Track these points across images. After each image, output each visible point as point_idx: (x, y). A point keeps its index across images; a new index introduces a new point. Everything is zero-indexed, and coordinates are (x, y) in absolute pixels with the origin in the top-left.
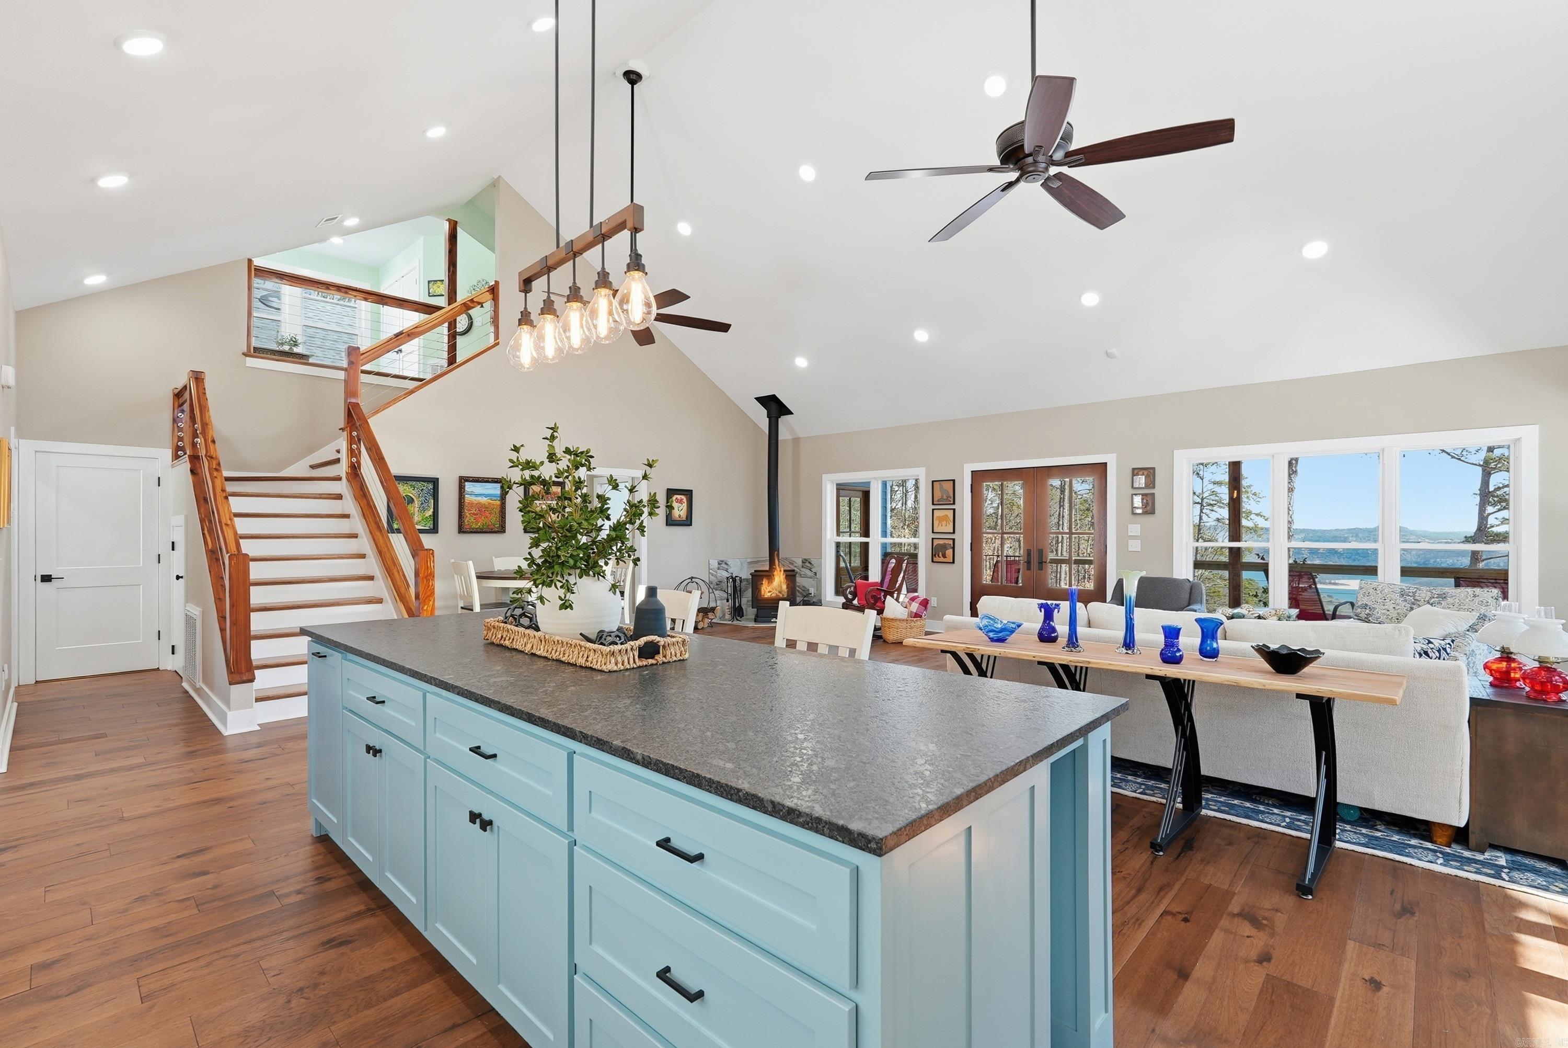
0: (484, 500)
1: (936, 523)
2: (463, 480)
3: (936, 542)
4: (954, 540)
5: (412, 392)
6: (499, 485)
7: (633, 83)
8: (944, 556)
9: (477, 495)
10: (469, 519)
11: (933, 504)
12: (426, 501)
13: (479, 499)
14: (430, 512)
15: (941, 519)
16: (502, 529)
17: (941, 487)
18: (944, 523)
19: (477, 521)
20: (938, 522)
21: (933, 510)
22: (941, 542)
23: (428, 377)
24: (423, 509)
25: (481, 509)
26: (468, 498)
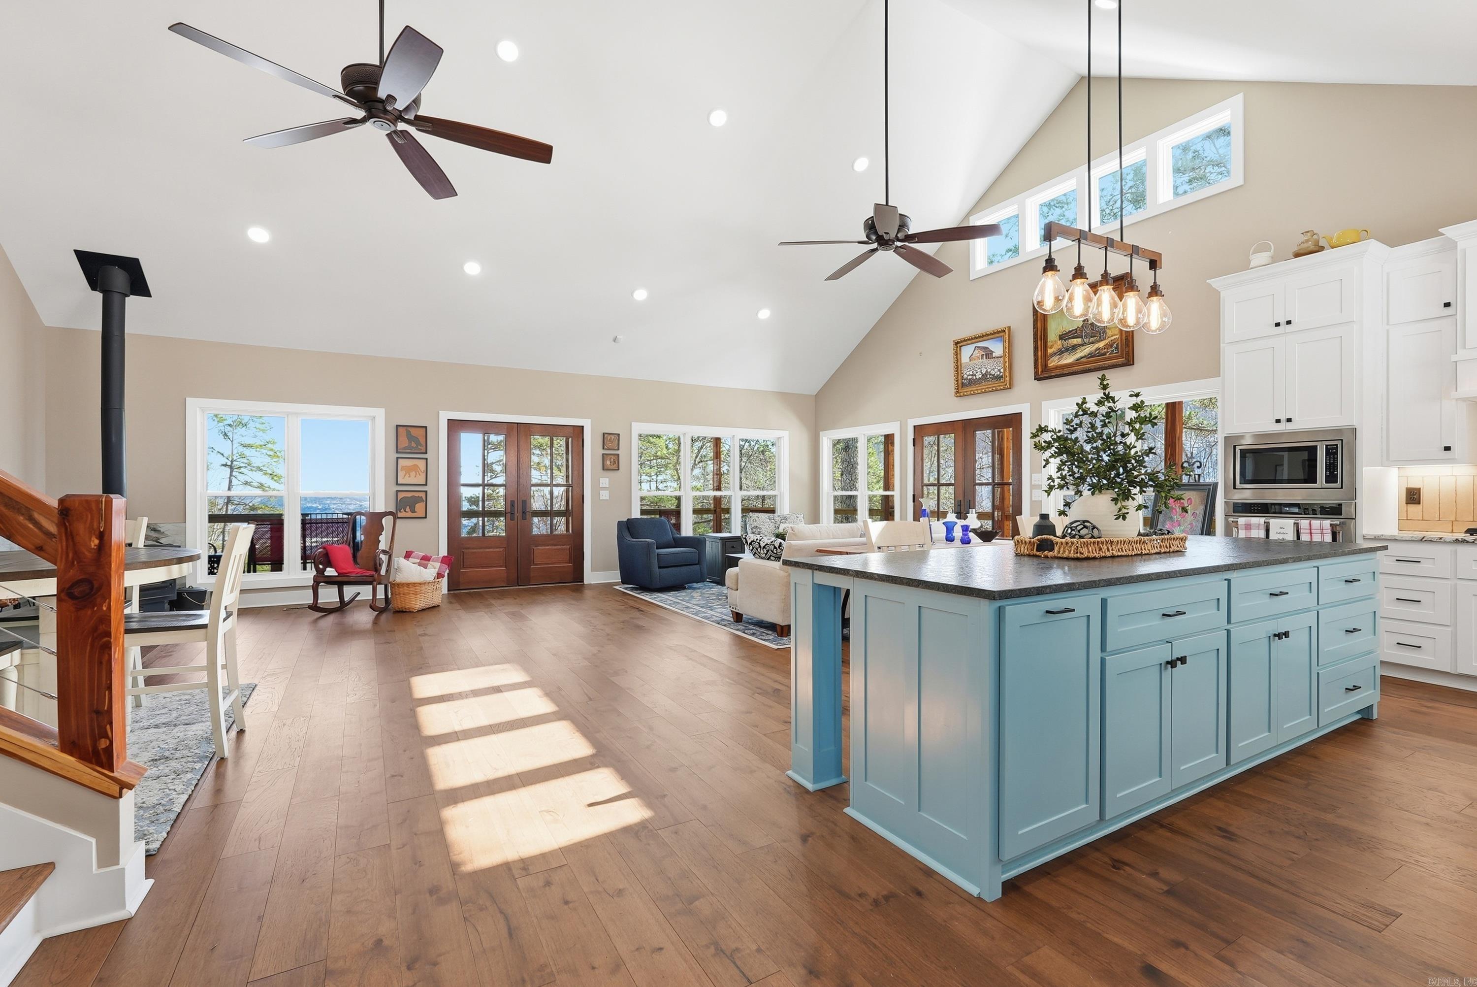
1: (401, 474)
3: (401, 495)
4: (426, 492)
8: (413, 511)
11: (397, 452)
15: (408, 470)
17: (408, 433)
18: (413, 474)
20: (404, 472)
21: (398, 458)
22: (409, 495)
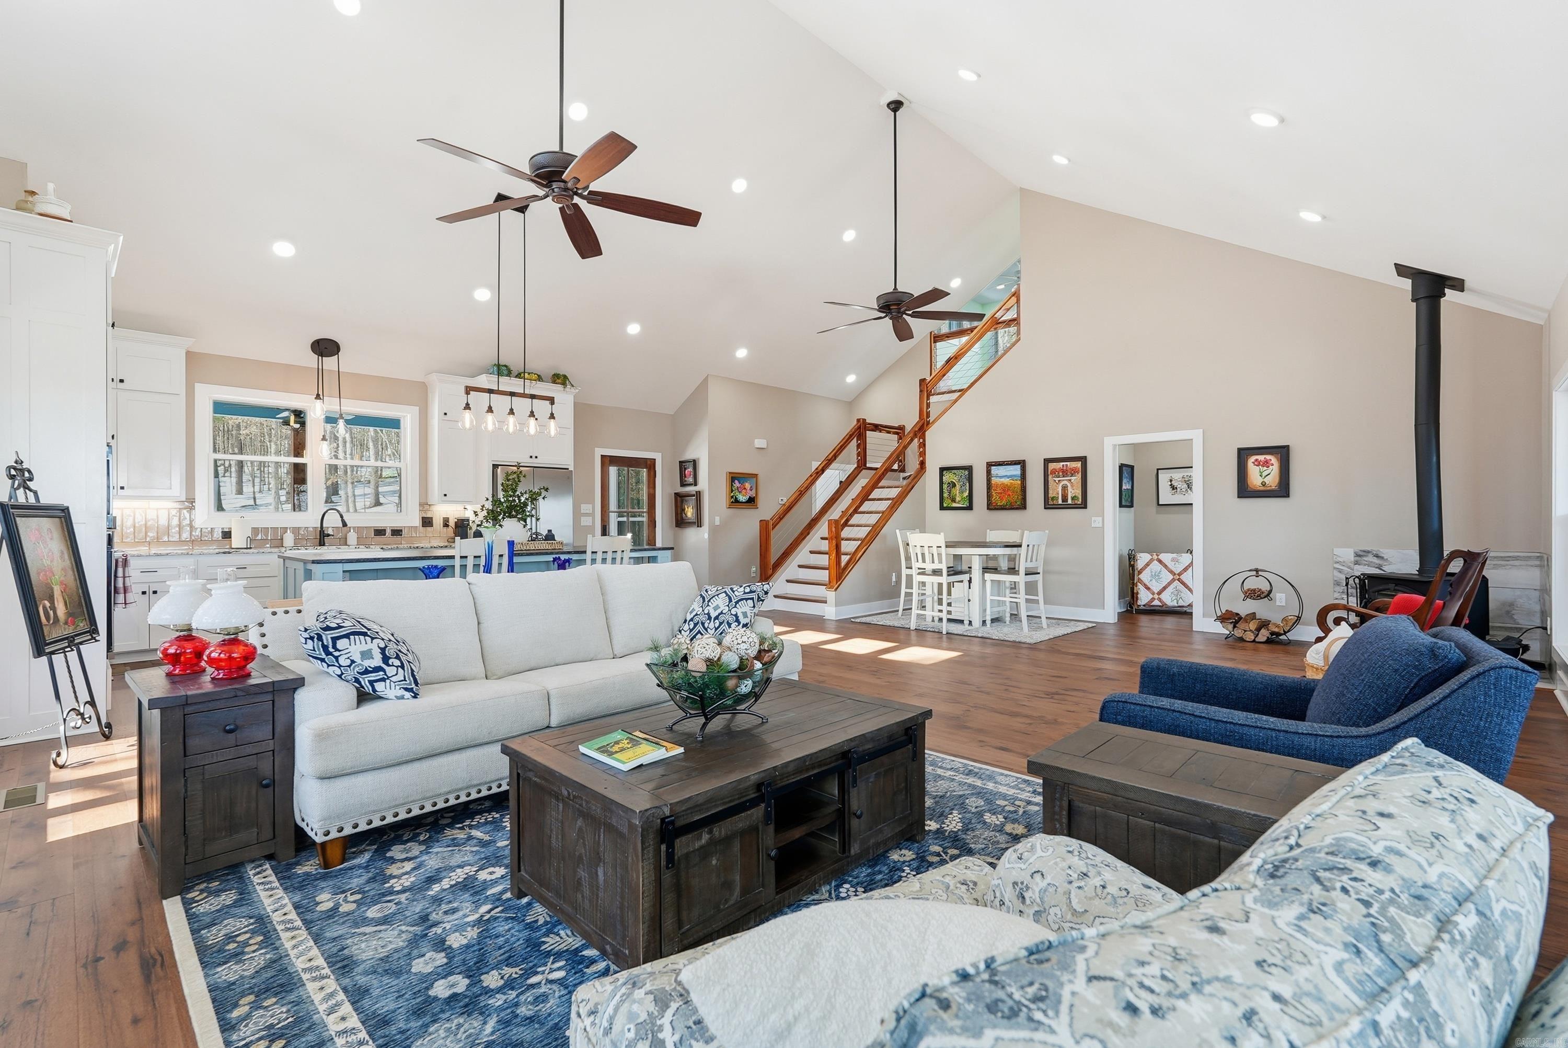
0: (1006, 481)
2: (989, 465)
5: (956, 401)
6: (1019, 466)
7: (895, 110)
9: (1001, 477)
10: (995, 497)
12: (964, 485)
13: (1002, 480)
14: (966, 494)
16: (1023, 506)
19: (1002, 499)
23: (965, 387)
24: (962, 492)
25: (1005, 489)
26: (994, 480)
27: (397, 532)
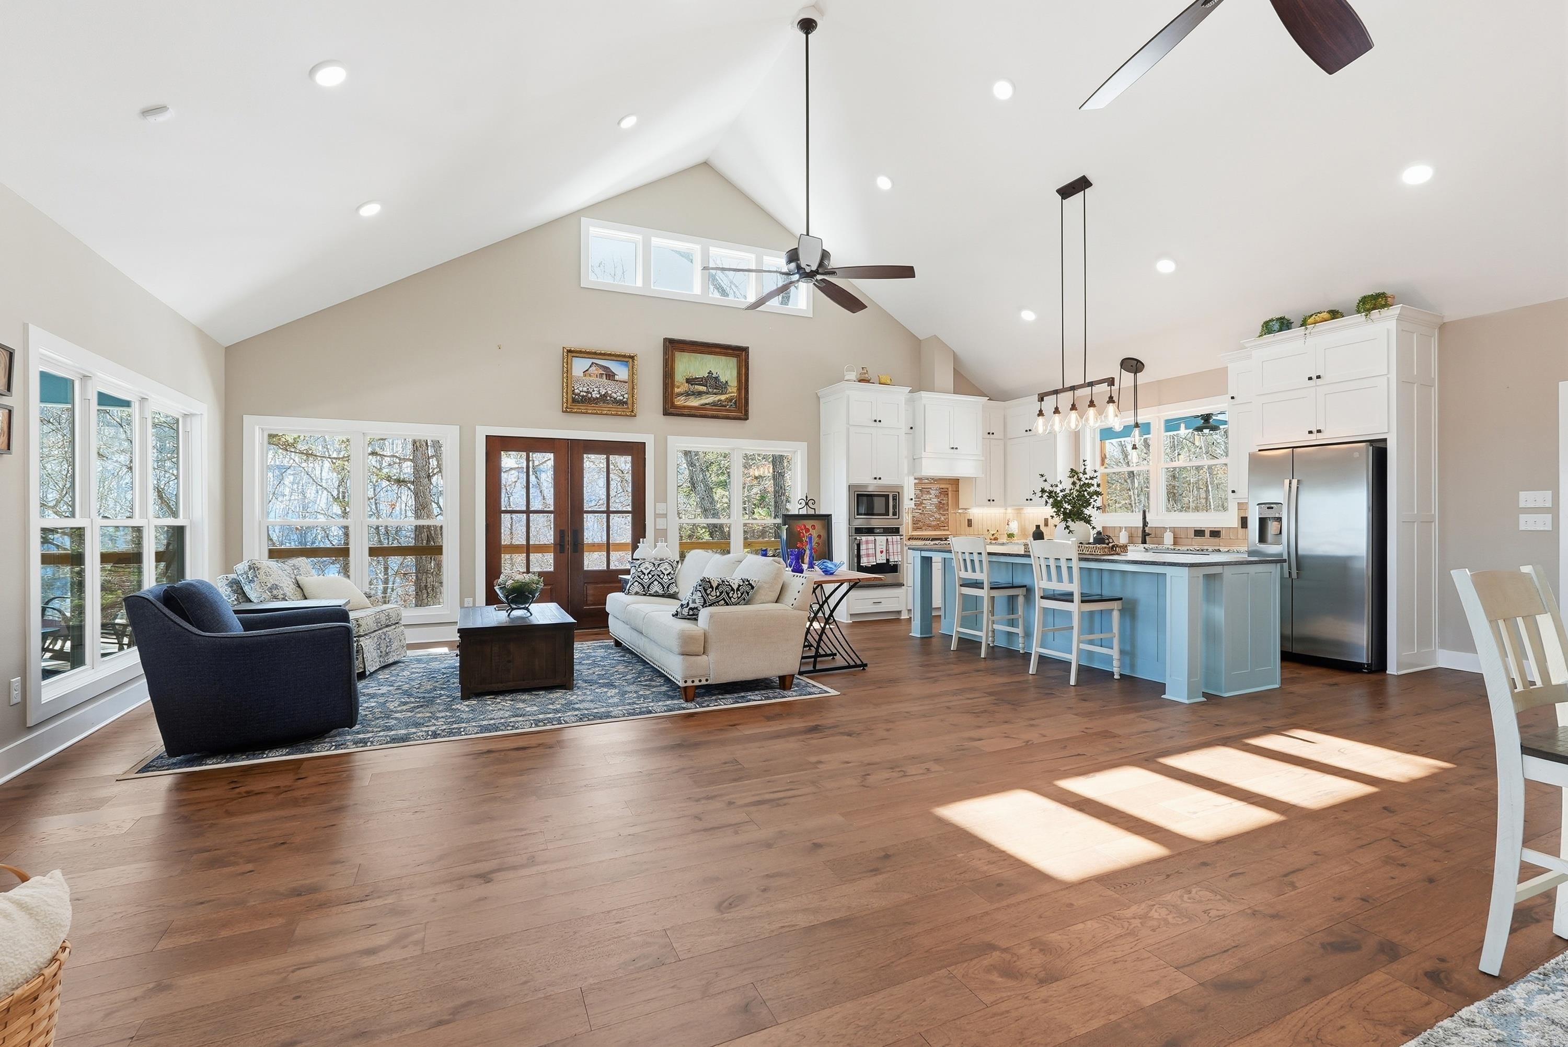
27: (1215, 534)
